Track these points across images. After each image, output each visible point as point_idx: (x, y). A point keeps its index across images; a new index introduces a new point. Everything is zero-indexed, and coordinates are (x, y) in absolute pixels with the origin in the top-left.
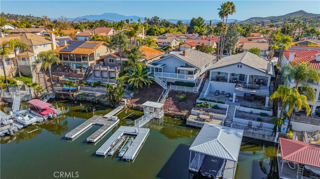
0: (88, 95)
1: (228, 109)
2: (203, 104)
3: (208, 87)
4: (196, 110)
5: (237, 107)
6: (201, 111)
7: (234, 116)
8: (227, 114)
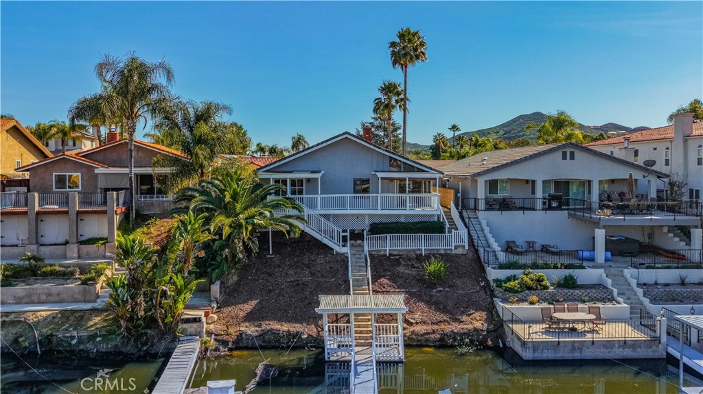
1: (609, 282)
2: (526, 279)
3: (487, 230)
4: (512, 303)
5: (628, 272)
6: (532, 303)
7: (646, 301)
8: (621, 300)
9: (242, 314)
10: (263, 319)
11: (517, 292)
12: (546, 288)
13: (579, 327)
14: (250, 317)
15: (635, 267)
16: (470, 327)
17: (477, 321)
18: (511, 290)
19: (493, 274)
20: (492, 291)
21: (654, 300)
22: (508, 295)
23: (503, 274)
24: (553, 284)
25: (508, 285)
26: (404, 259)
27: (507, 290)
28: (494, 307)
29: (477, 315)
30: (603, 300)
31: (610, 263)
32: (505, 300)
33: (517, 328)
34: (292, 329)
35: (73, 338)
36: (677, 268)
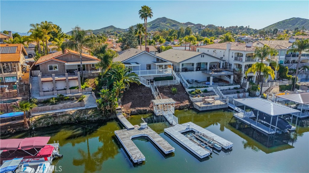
0: (55, 116)
1: (214, 90)
2: (196, 91)
3: (183, 78)
4: (194, 97)
5: (218, 87)
6: (198, 97)
7: (222, 94)
8: (217, 95)
9: (129, 106)
10: (136, 107)
11: (195, 94)
12: (201, 93)
13: (210, 102)
14: (132, 107)
15: (219, 86)
16: (185, 104)
17: (187, 103)
18: (193, 94)
19: (188, 90)
20: (188, 95)
21: (224, 94)
22: (192, 95)
23: (190, 90)
24: (202, 92)
25: (192, 93)
26: (165, 87)
27: (192, 94)
28: (189, 99)
29: (186, 101)
30: (214, 95)
31: (213, 85)
32: (192, 97)
33: (197, 103)
34: (144, 109)
35: (85, 117)
36: (228, 85)
